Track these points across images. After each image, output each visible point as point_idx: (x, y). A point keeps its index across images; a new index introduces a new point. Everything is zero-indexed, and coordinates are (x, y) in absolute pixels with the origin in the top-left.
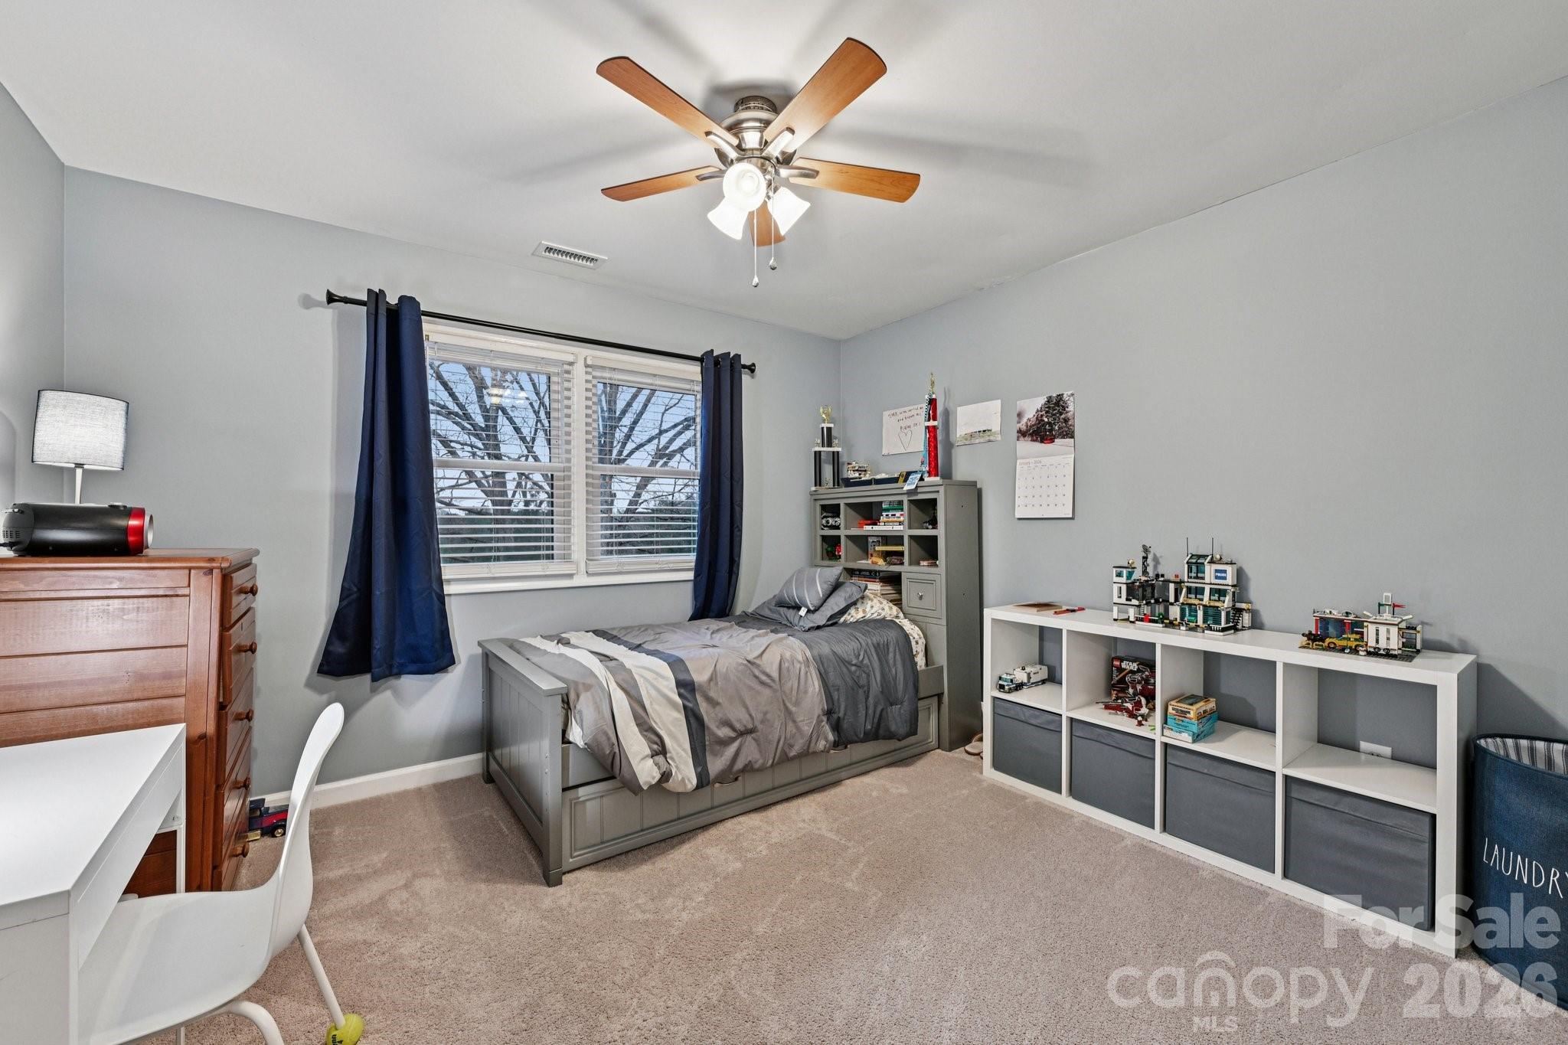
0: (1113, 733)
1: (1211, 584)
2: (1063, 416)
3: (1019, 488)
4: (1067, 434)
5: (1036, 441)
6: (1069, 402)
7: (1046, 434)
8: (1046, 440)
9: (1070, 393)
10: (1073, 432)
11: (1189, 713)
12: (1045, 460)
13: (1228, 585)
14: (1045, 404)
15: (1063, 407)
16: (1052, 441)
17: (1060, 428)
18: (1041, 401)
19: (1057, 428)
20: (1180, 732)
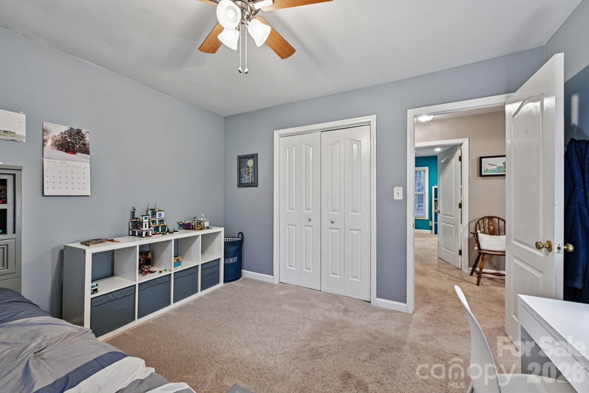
0: (156, 280)
1: (158, 218)
2: (82, 142)
3: (47, 177)
4: (85, 152)
5: (62, 150)
6: (85, 135)
7: (70, 149)
8: (70, 151)
9: (86, 131)
10: (89, 152)
11: (180, 259)
12: (68, 163)
13: (163, 218)
14: (68, 131)
15: (82, 137)
16: (74, 153)
17: (80, 147)
18: (65, 128)
19: (77, 146)
20: (178, 267)
